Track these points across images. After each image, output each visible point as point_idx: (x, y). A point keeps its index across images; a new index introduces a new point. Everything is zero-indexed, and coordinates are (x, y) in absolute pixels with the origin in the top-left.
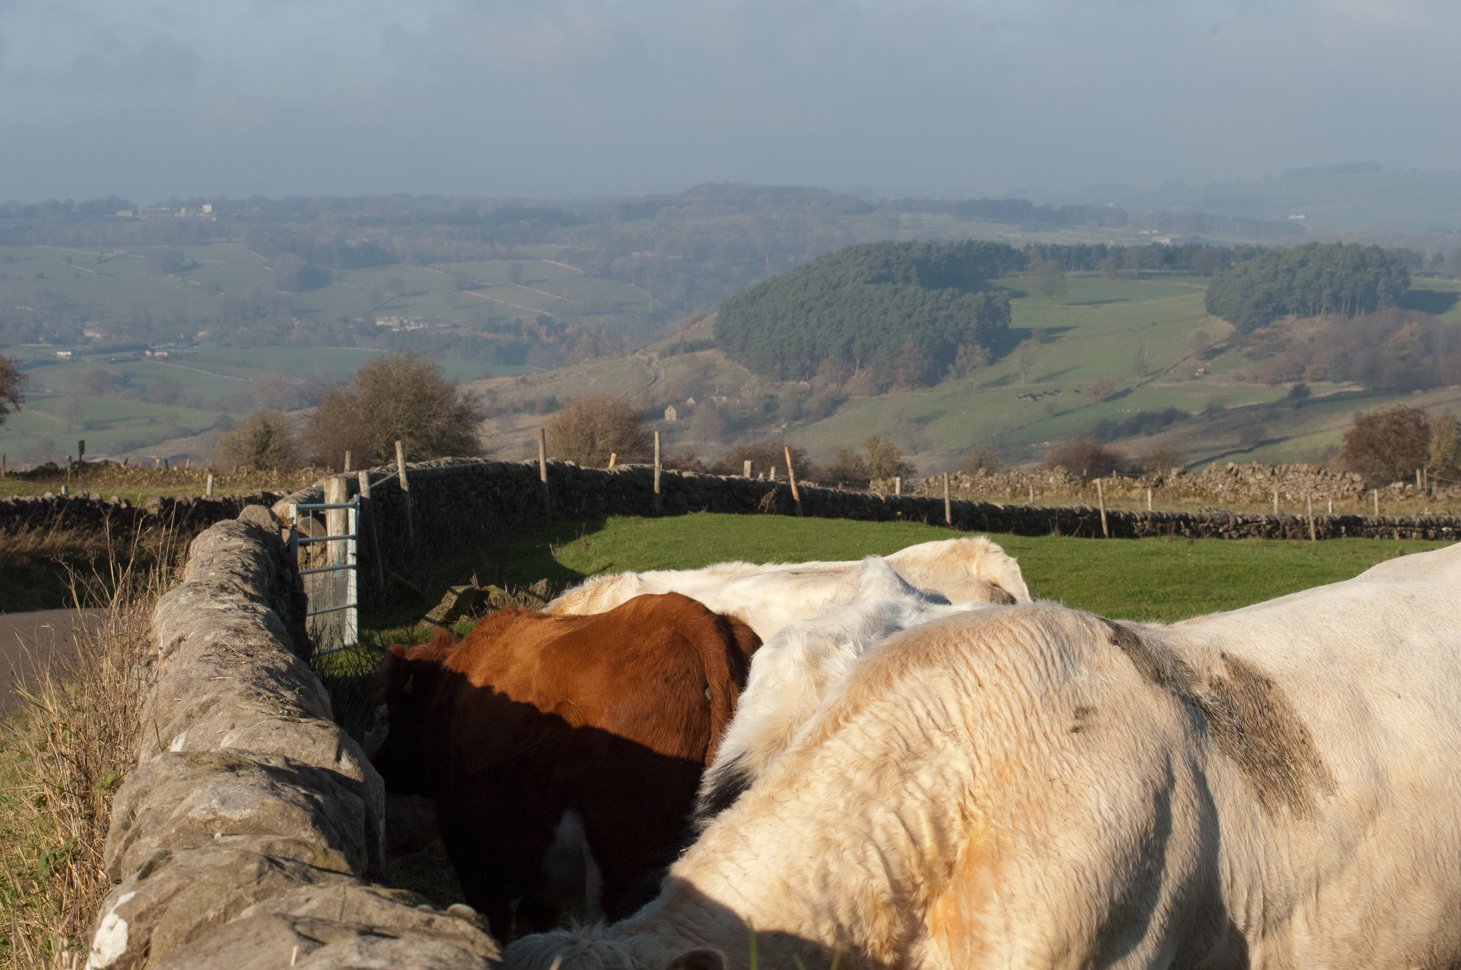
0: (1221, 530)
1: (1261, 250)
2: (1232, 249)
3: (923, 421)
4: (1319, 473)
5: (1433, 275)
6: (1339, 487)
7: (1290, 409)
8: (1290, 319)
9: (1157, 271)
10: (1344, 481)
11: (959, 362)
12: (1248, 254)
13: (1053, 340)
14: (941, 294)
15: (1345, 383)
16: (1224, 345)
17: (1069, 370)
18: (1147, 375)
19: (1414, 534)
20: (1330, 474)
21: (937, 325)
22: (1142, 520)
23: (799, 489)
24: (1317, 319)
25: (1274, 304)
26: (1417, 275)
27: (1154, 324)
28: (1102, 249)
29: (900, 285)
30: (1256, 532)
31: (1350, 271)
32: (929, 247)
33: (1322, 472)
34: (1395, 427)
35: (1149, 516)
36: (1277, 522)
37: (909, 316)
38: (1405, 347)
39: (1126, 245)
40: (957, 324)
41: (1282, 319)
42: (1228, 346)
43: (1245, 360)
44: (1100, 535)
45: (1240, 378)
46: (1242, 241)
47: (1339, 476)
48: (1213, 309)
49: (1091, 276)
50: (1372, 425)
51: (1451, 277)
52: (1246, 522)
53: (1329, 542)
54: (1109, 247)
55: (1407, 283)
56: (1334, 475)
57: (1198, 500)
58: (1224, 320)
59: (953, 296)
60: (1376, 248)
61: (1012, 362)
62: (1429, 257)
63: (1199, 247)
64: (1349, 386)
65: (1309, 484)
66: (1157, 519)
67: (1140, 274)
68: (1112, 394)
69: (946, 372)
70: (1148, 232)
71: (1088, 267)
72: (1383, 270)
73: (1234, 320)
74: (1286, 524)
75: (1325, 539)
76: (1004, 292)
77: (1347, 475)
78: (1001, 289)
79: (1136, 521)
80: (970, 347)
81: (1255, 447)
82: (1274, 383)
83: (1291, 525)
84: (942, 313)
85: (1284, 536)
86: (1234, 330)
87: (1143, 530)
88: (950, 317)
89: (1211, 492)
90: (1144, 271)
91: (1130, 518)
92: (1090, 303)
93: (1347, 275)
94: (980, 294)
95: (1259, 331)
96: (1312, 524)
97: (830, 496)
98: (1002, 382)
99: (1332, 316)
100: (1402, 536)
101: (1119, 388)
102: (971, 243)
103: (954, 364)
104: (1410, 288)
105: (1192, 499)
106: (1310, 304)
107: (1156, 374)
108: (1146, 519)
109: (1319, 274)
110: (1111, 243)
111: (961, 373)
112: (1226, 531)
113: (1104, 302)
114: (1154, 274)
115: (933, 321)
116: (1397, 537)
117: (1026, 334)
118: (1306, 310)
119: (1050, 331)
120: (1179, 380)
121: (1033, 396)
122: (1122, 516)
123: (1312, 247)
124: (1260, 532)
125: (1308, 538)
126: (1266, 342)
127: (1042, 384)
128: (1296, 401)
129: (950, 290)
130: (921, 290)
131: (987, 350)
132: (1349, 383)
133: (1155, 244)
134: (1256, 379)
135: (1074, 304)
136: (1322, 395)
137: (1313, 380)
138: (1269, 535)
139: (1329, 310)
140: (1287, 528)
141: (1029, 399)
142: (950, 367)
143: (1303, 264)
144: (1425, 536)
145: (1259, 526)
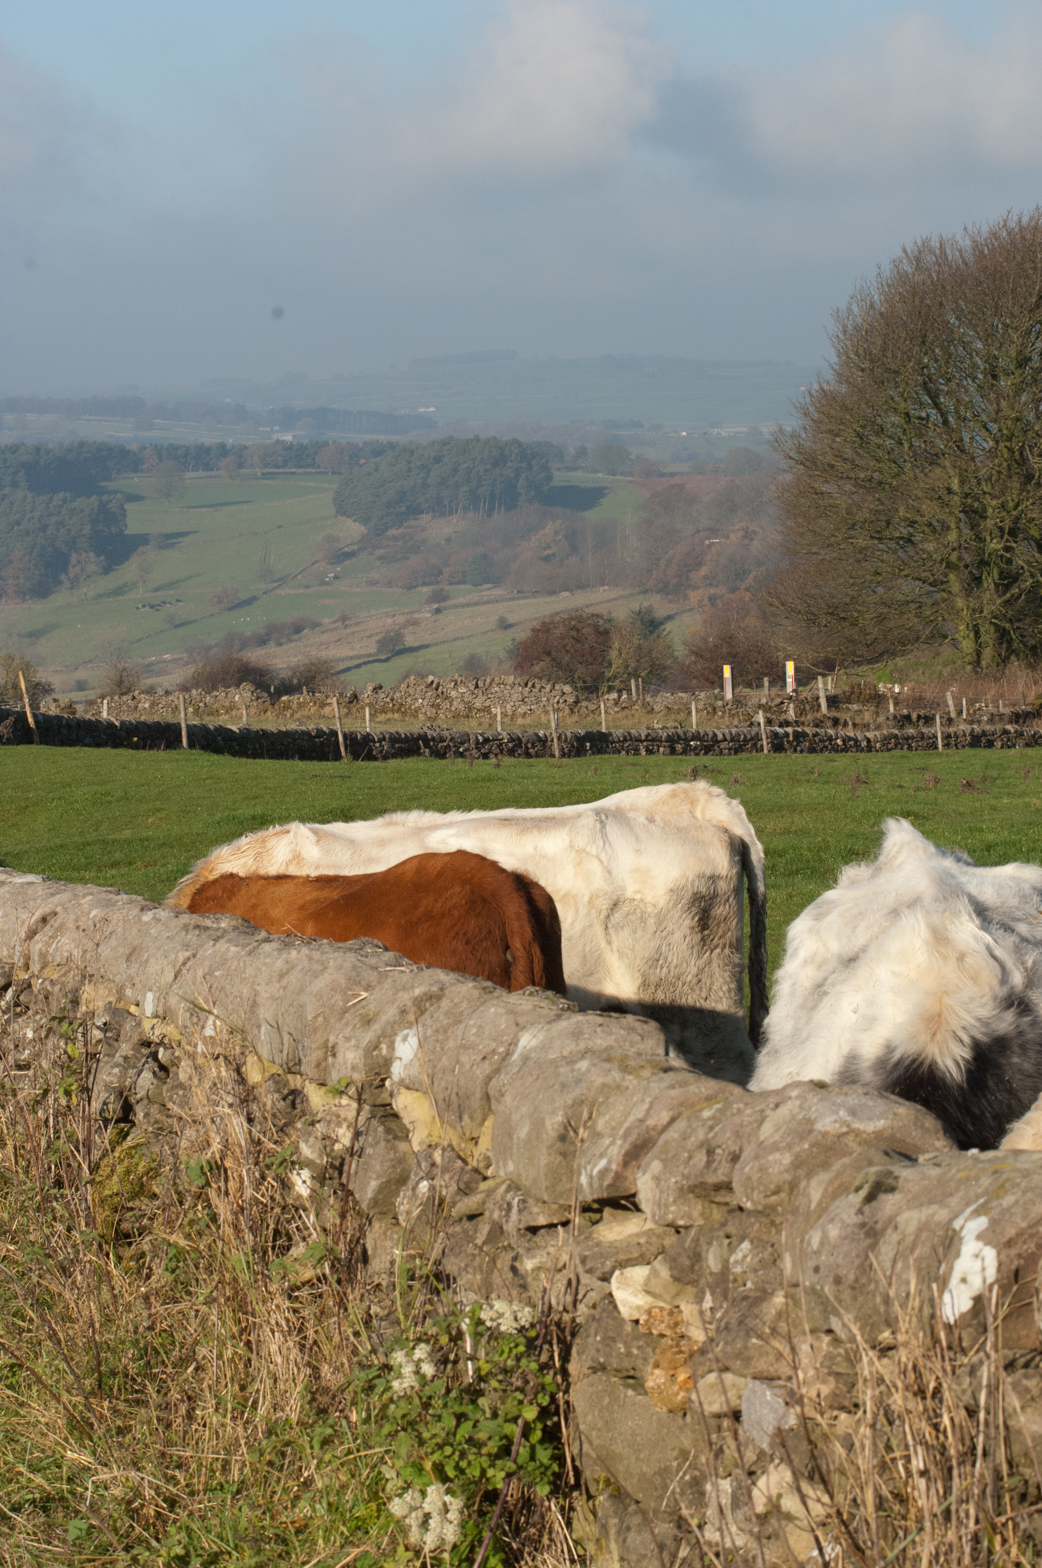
0: (461, 750)
1: (392, 446)
2: (361, 445)
3: (35, 635)
4: (526, 685)
5: (575, 469)
6: (548, 700)
7: (429, 615)
8: (425, 518)
9: (281, 470)
10: (554, 693)
11: (73, 572)
12: (379, 451)
13: (172, 546)
14: (51, 500)
15: (485, 586)
16: (355, 547)
17: (190, 577)
18: (274, 582)
19: (661, 749)
20: (538, 686)
21: (49, 532)
22: (380, 741)
23: (35, 716)
24: (454, 519)
25: (408, 503)
26: (559, 469)
27: (280, 527)
28: (222, 446)
29: (7, 490)
30: (498, 751)
31: (488, 467)
32: (38, 450)
33: (530, 684)
34: (573, 633)
35: (387, 736)
36: (519, 739)
37: (18, 523)
38: (549, 547)
39: (248, 444)
40: (69, 530)
41: (417, 519)
42: (360, 549)
43: (378, 563)
44: (338, 757)
45: (372, 583)
46: (369, 437)
47: (548, 688)
48: (342, 510)
49: (211, 477)
50: (548, 631)
51: (595, 471)
52: (487, 740)
53: (572, 761)
54: (228, 447)
55: (550, 478)
56: (543, 687)
57: (396, 716)
58: (355, 521)
59: (65, 501)
60: (516, 441)
61: (129, 571)
62: (571, 450)
63: (326, 444)
64: (489, 589)
65: (515, 696)
66: (395, 739)
67: (263, 474)
68: (236, 602)
69: (61, 583)
70: (269, 429)
71: (207, 467)
72: (524, 465)
73: (365, 521)
74: (528, 741)
75: (569, 757)
76: (119, 496)
77: (557, 687)
78: (115, 492)
79: (374, 742)
80: (84, 555)
81: (393, 656)
82: (410, 587)
83: (533, 744)
84: (53, 520)
85: (528, 755)
86: (365, 532)
87: (381, 752)
88: (61, 523)
89: (410, 708)
90: (267, 470)
91: (367, 738)
92: (210, 506)
93: (486, 471)
94: (94, 498)
95: (392, 532)
96: (555, 740)
97: (64, 722)
98: (118, 592)
99: (470, 514)
100: (649, 752)
101: (243, 596)
102: (82, 444)
103: (67, 574)
104: (552, 484)
105: (390, 715)
106: (446, 502)
107: (282, 581)
108: (384, 739)
109: (455, 471)
110: (230, 442)
111: (74, 583)
112: (466, 750)
113: (227, 504)
114: (279, 473)
115: (44, 528)
116: (644, 753)
117: (142, 540)
118: (441, 509)
119: (168, 536)
120: (307, 587)
121: (152, 607)
122: (359, 737)
123: (445, 443)
124: (502, 751)
125: (553, 756)
126: (399, 543)
127: (160, 593)
128: (435, 606)
129: (61, 495)
130: (30, 495)
131: (102, 558)
132: (490, 586)
133: (278, 441)
134: (390, 584)
135: (194, 507)
136: (462, 600)
137: (451, 584)
138: (512, 753)
139: (466, 509)
140: (529, 745)
141: (147, 608)
142: (63, 577)
143: (438, 459)
144: (673, 751)
145: (501, 744)
